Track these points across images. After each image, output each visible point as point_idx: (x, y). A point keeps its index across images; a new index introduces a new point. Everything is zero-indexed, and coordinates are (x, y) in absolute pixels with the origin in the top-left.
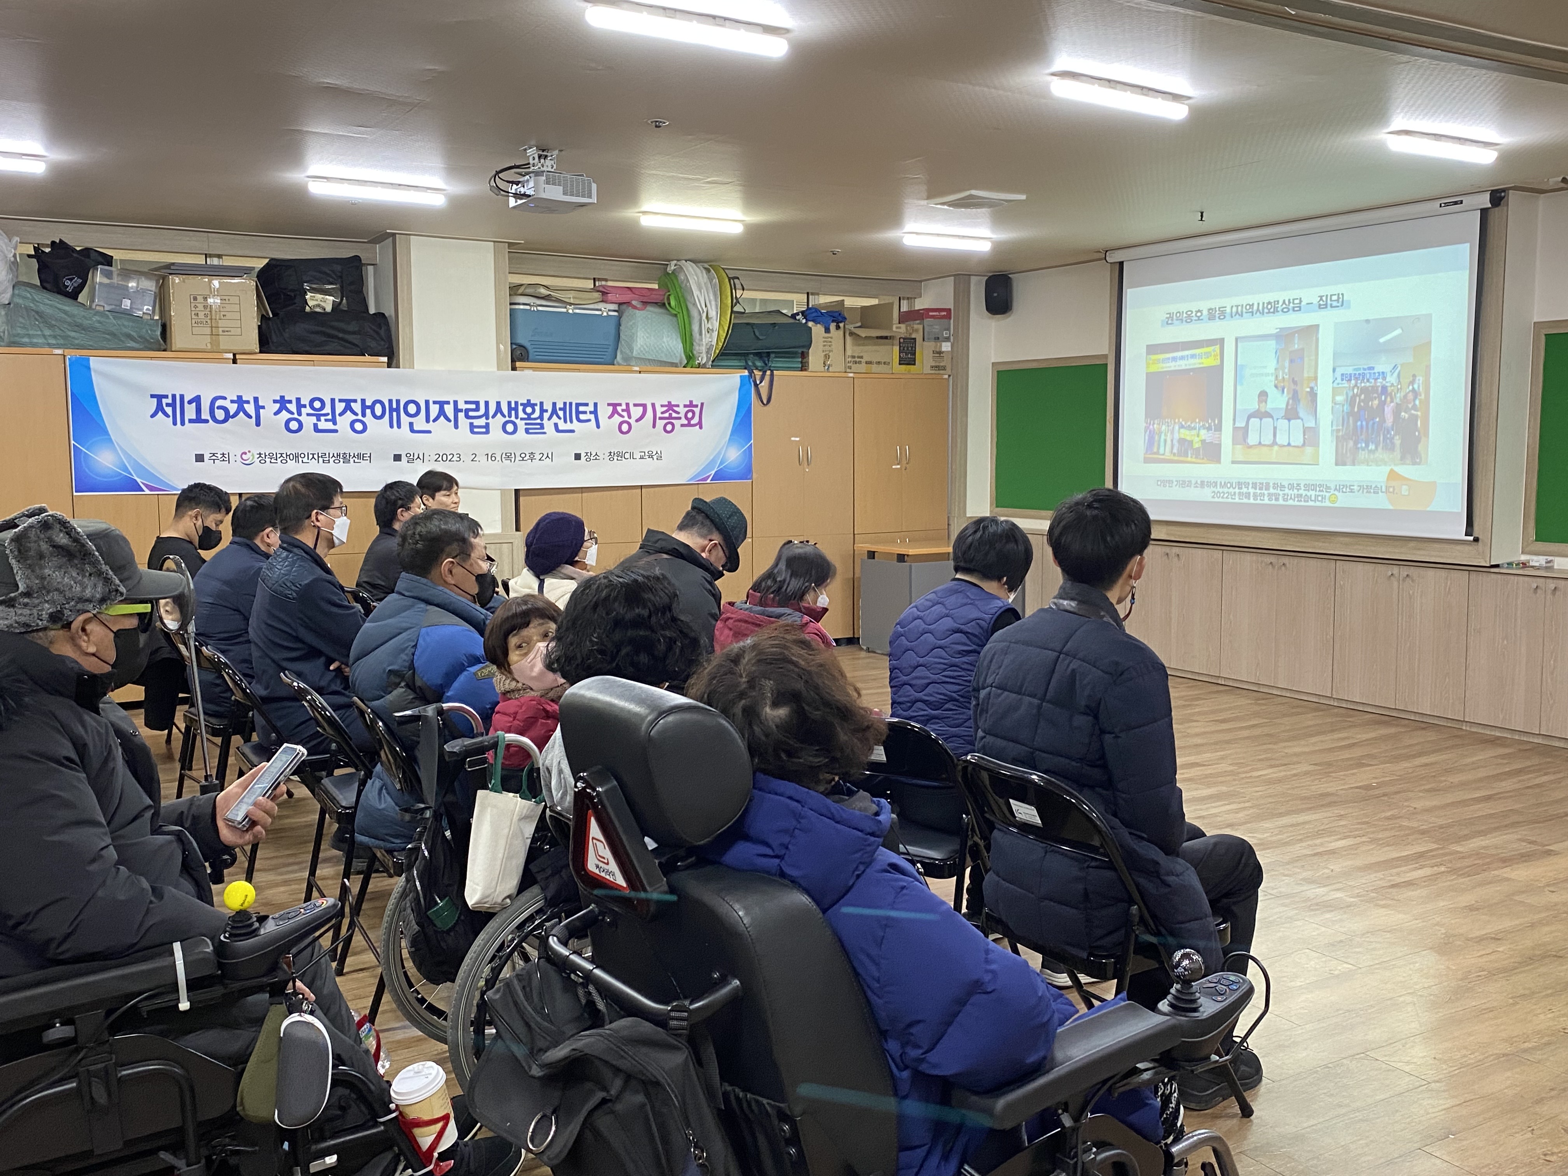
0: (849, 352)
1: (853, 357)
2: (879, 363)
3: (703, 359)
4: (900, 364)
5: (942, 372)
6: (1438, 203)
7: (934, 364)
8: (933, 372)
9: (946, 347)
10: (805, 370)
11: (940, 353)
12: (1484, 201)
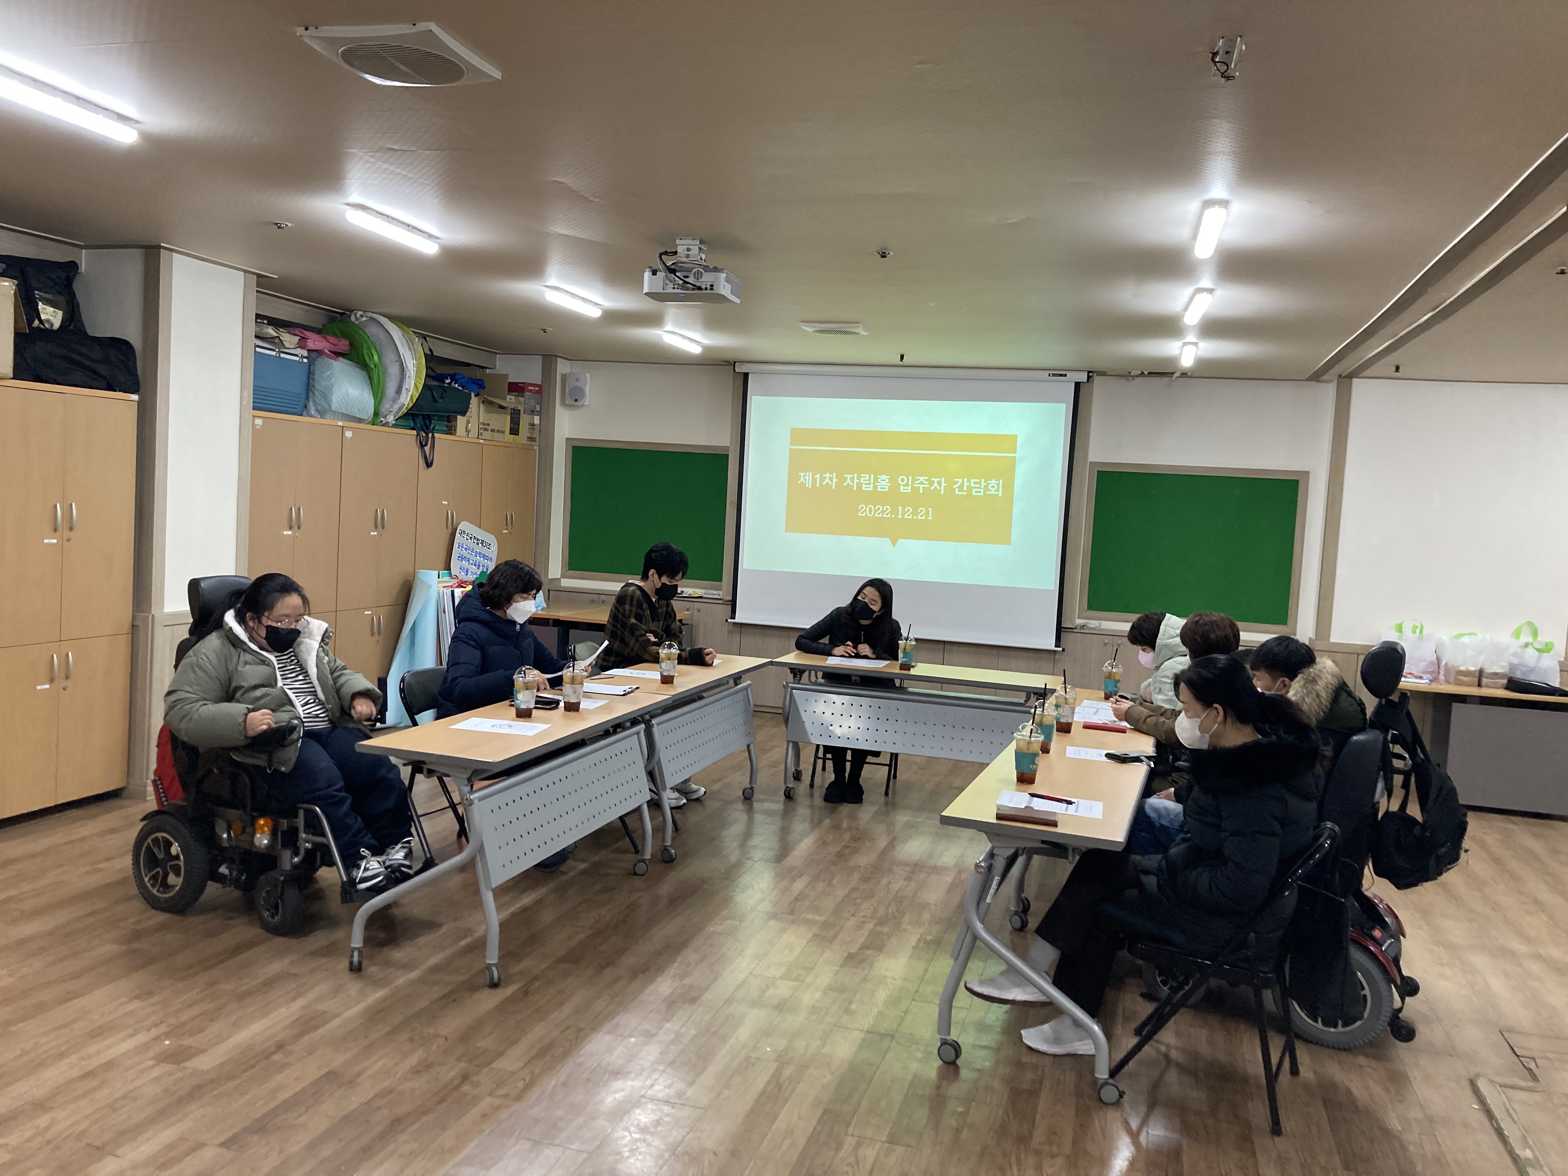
0: (481, 420)
1: (484, 424)
2: (498, 431)
3: (391, 419)
4: (510, 434)
5: (534, 443)
6: (1048, 373)
7: (529, 436)
8: (529, 443)
9: (537, 420)
10: (451, 434)
11: (533, 425)
12: (1083, 377)
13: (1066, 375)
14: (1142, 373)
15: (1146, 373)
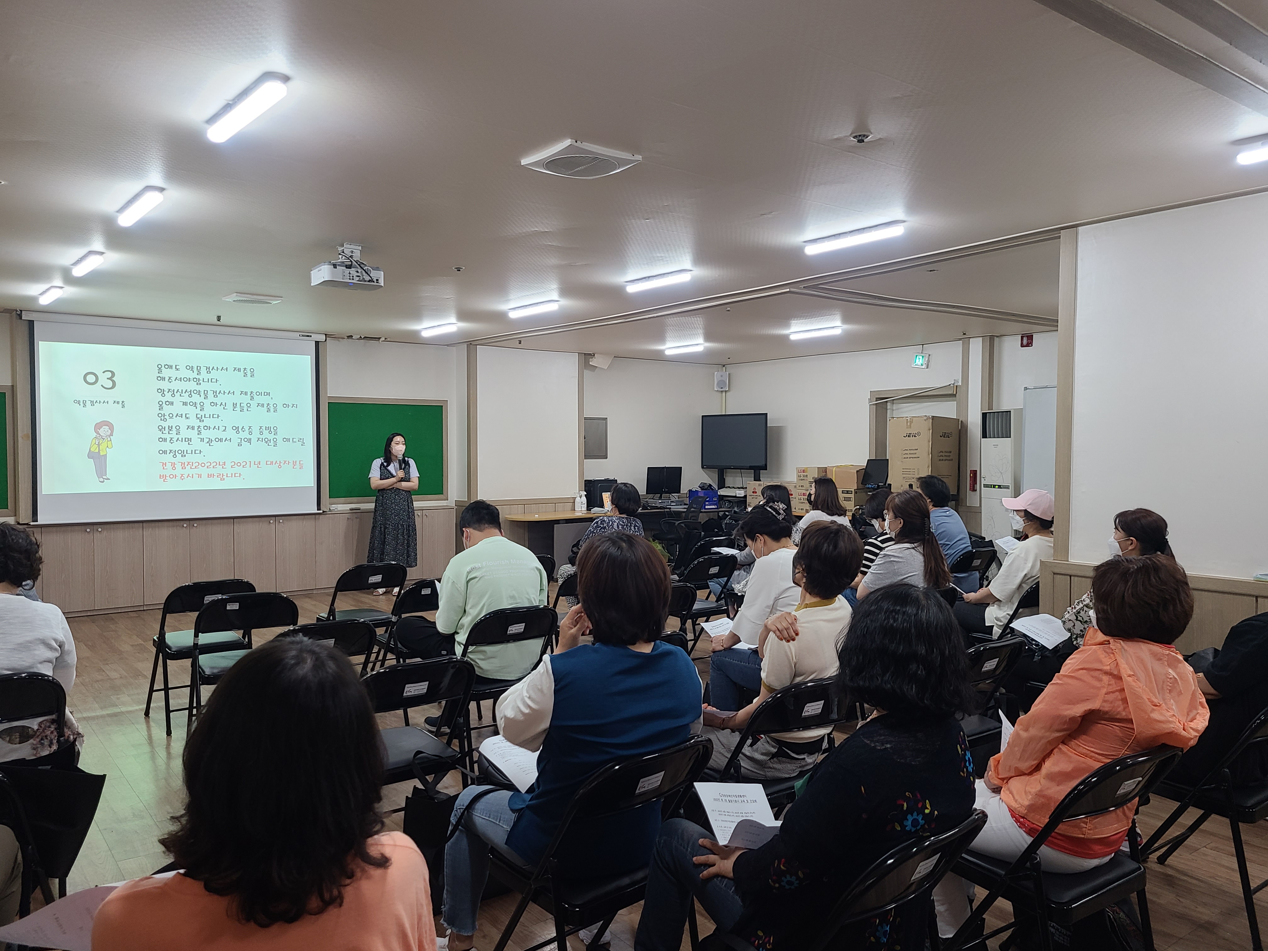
6: (299, 334)
12: (322, 338)
13: (311, 336)
14: (361, 337)
15: (363, 337)
